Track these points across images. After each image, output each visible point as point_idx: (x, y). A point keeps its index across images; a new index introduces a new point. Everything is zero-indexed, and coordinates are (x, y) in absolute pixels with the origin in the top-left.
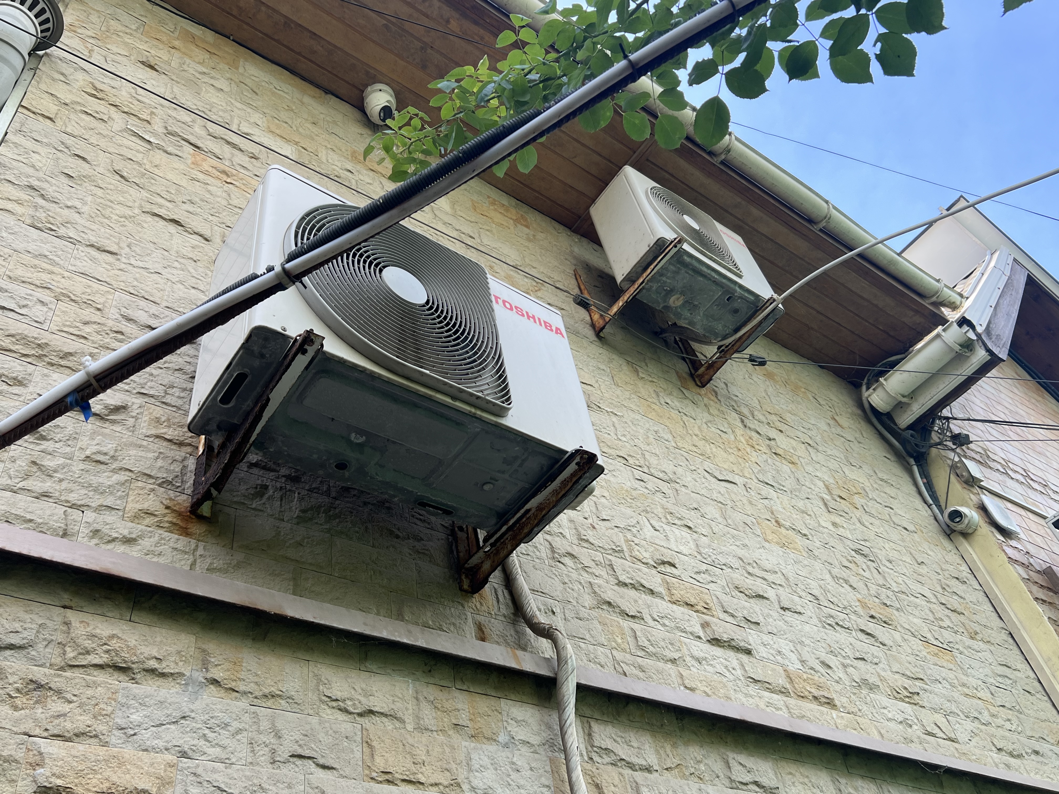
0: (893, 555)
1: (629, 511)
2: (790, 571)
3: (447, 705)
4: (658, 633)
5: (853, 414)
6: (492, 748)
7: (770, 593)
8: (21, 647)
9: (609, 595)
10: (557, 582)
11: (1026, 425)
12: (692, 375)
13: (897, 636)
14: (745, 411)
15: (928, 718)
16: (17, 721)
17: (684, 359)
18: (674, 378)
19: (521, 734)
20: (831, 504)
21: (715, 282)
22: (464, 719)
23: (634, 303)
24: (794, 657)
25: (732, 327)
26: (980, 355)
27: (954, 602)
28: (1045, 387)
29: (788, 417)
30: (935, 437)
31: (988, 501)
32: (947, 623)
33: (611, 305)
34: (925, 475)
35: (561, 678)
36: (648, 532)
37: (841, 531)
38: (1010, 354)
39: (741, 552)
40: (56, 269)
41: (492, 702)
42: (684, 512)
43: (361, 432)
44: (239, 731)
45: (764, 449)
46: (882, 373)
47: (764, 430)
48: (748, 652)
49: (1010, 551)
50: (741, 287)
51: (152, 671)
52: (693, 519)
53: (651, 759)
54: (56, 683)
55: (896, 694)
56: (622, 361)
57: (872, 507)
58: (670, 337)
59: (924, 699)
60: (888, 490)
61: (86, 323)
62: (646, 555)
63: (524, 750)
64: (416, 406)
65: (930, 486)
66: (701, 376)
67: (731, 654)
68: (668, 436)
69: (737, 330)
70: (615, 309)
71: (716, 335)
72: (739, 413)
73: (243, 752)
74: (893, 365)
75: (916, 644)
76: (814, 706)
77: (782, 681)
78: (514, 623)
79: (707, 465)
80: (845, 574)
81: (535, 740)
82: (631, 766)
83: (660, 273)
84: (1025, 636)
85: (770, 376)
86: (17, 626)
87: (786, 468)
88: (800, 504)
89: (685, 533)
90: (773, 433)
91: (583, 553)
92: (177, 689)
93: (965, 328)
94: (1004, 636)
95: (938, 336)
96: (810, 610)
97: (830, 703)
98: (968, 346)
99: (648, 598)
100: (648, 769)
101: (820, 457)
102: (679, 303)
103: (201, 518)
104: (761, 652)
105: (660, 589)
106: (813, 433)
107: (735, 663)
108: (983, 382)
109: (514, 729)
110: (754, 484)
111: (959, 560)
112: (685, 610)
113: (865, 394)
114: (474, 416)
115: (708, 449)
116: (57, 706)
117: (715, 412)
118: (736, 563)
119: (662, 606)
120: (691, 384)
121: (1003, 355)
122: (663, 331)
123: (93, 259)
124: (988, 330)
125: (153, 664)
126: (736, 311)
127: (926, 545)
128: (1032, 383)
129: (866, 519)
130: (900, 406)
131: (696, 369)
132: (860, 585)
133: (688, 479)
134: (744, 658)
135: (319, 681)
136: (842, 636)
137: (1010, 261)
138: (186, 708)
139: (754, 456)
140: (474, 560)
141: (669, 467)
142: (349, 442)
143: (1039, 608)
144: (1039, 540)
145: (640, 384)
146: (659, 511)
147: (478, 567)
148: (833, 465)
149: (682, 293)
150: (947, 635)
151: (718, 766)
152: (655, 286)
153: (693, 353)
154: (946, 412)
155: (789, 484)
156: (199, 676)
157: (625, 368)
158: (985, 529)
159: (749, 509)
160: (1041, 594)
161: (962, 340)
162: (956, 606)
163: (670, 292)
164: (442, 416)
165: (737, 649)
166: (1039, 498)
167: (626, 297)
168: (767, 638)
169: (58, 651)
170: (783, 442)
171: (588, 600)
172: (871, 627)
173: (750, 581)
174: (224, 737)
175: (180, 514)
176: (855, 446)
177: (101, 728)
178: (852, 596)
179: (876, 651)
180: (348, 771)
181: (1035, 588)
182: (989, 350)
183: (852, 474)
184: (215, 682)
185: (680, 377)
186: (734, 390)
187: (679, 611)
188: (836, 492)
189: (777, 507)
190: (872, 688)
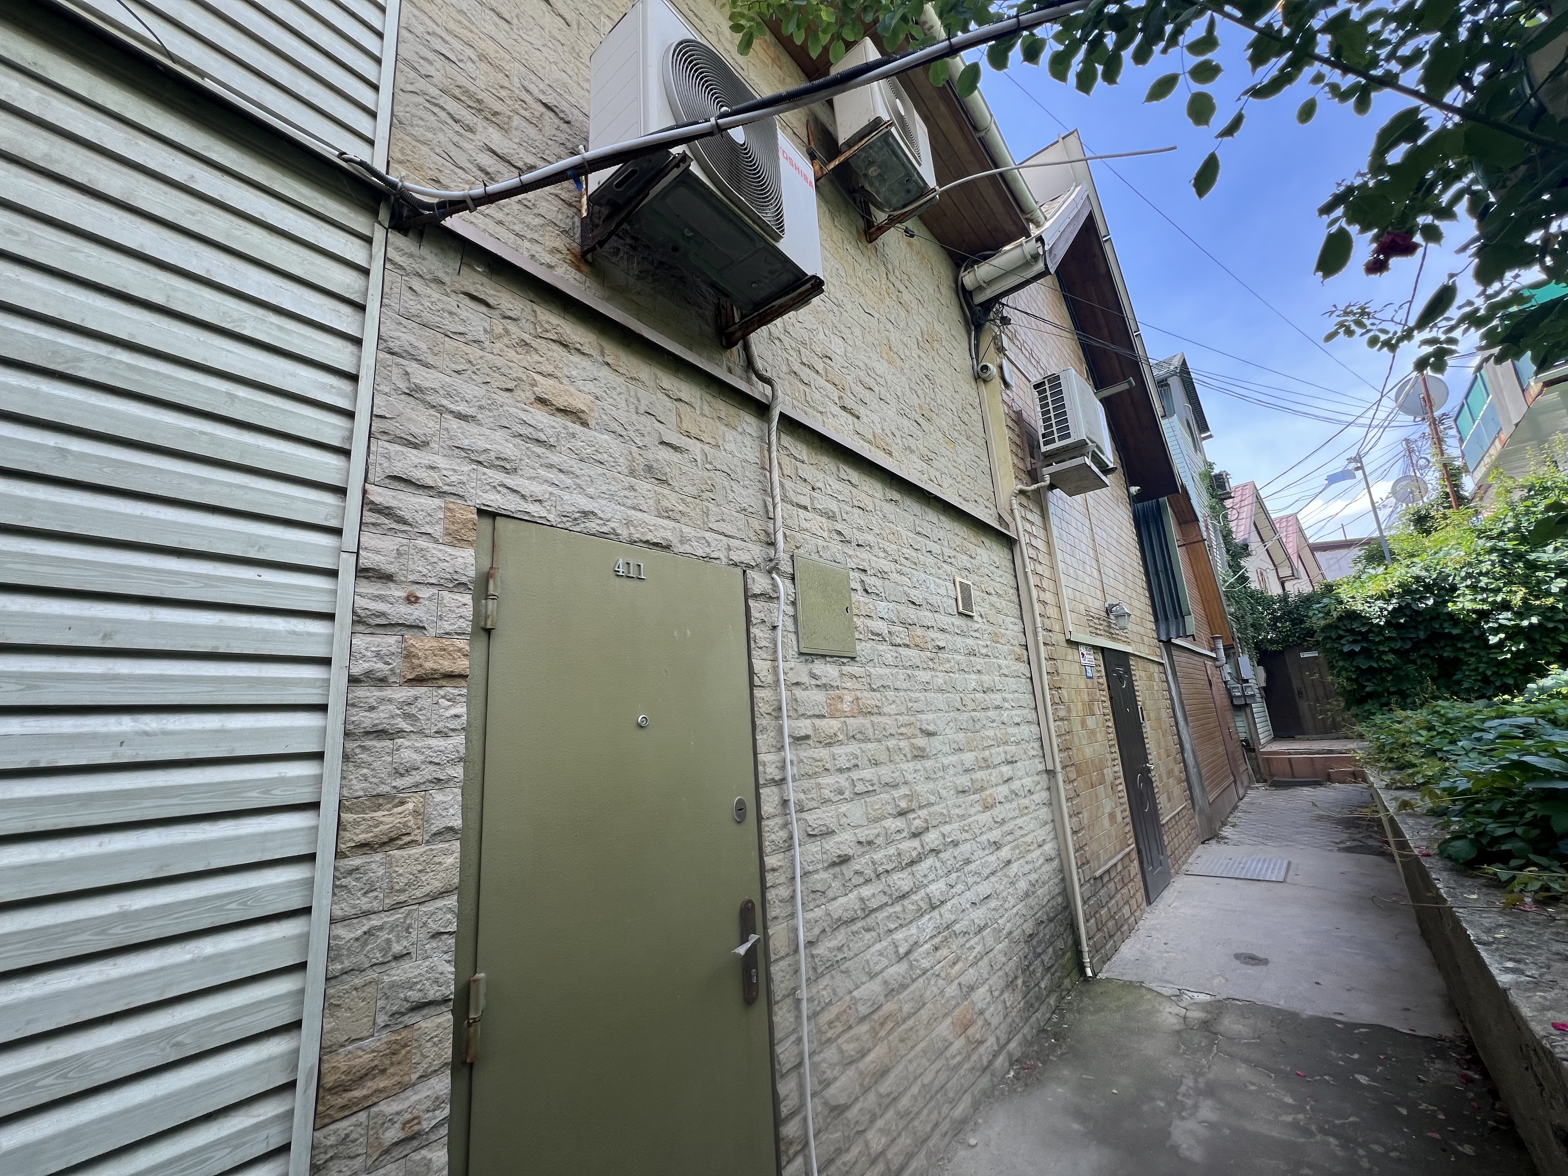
0: (944, 383)
1: (814, 320)
2: (889, 378)
3: (716, 406)
4: (817, 396)
5: (950, 286)
6: (734, 433)
7: (876, 389)
8: (514, 320)
9: (796, 369)
10: (770, 353)
11: (1044, 320)
12: (865, 232)
13: (932, 428)
14: (890, 267)
15: (933, 473)
16: (520, 360)
17: (863, 217)
18: (855, 232)
19: (749, 430)
20: (921, 344)
21: (903, 165)
22: (723, 415)
23: (845, 164)
24: (879, 426)
25: (902, 203)
26: (1040, 266)
27: (965, 418)
28: (1065, 297)
29: (913, 279)
30: (992, 315)
31: (1005, 363)
32: (958, 428)
33: (830, 161)
34: (977, 338)
35: (773, 406)
36: (821, 336)
37: (921, 362)
38: (1056, 272)
39: (867, 361)
40: (473, 28)
41: (736, 410)
42: (843, 328)
43: (692, 229)
44: (621, 393)
45: (894, 298)
46: (976, 262)
47: (898, 284)
48: (858, 418)
49: (1004, 396)
50: (918, 173)
51: (578, 350)
52: (847, 334)
53: (805, 458)
54: (534, 344)
55: (922, 457)
56: (826, 209)
57: (942, 352)
58: (858, 197)
59: (935, 463)
60: (954, 343)
61: (502, 87)
62: (818, 350)
63: (749, 437)
64: (731, 221)
65: (977, 346)
66: (871, 234)
67: (849, 416)
68: (843, 274)
69: (905, 206)
70: (832, 166)
71: (890, 206)
72: (887, 269)
73: (623, 404)
74: (986, 258)
75: (940, 435)
76: (882, 453)
77: (871, 437)
78: (747, 371)
79: (861, 300)
80: (916, 387)
81: (754, 434)
82: (796, 458)
83: (870, 146)
84: (993, 444)
85: (910, 245)
86: (511, 306)
87: (903, 314)
88: (905, 340)
89: (840, 341)
90: (902, 288)
91: (786, 340)
92: (590, 363)
93: (1039, 244)
94: (983, 442)
95: (1021, 245)
96: (894, 402)
97: (890, 454)
98: (1035, 257)
99: (815, 375)
100: (803, 462)
101: (923, 311)
102: (875, 174)
103: (587, 262)
104: (864, 419)
105: (821, 371)
106: (924, 294)
107: (850, 422)
108: (1033, 286)
109: (745, 426)
110: (883, 319)
111: (976, 395)
112: (832, 387)
113: (962, 274)
114: (762, 238)
115: (864, 289)
116: (537, 358)
117: (872, 263)
118: (863, 367)
119: (821, 382)
120: (864, 238)
121: (1052, 271)
122: (854, 191)
123: (496, 25)
124: (1051, 250)
125: (578, 346)
126: (909, 191)
127: (962, 383)
128: (1059, 294)
129: (937, 358)
130: (980, 288)
131: (869, 228)
132: (922, 396)
133: (849, 307)
134: (855, 420)
135: (656, 377)
136: (906, 422)
137: (1085, 197)
138: (596, 374)
139: (888, 301)
140: (732, 329)
141: (840, 296)
142: (683, 234)
143: (1006, 430)
144: (1021, 393)
145: (834, 230)
146: (830, 324)
147: (733, 333)
148: (930, 319)
149: (879, 167)
150: (956, 435)
151: (834, 469)
152: (863, 155)
153: (870, 214)
154: (1004, 301)
155: (902, 325)
156: (600, 359)
157: (827, 215)
158: (998, 380)
159: (877, 335)
160: (1011, 424)
161: (1033, 253)
162: (966, 420)
163: (871, 163)
164: (744, 232)
165: (853, 415)
166: (1031, 369)
167: (842, 158)
168: (869, 413)
169: (532, 326)
170: (906, 296)
171: (785, 368)
172: (921, 420)
173: (868, 379)
174: (614, 394)
175: (575, 256)
176: (945, 309)
177: (559, 375)
178: (916, 401)
179: (920, 434)
180: (670, 426)
181: (1009, 420)
182: (1046, 265)
183: (938, 327)
184: (608, 364)
185: (858, 231)
186: (887, 250)
187: (829, 386)
188: (926, 337)
189: (892, 338)
190: (912, 451)
